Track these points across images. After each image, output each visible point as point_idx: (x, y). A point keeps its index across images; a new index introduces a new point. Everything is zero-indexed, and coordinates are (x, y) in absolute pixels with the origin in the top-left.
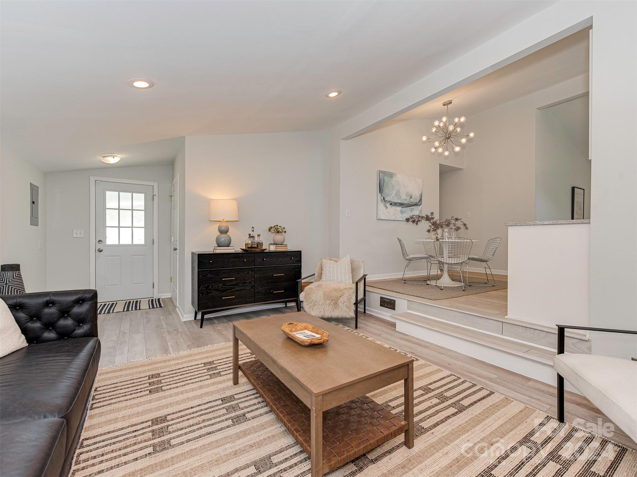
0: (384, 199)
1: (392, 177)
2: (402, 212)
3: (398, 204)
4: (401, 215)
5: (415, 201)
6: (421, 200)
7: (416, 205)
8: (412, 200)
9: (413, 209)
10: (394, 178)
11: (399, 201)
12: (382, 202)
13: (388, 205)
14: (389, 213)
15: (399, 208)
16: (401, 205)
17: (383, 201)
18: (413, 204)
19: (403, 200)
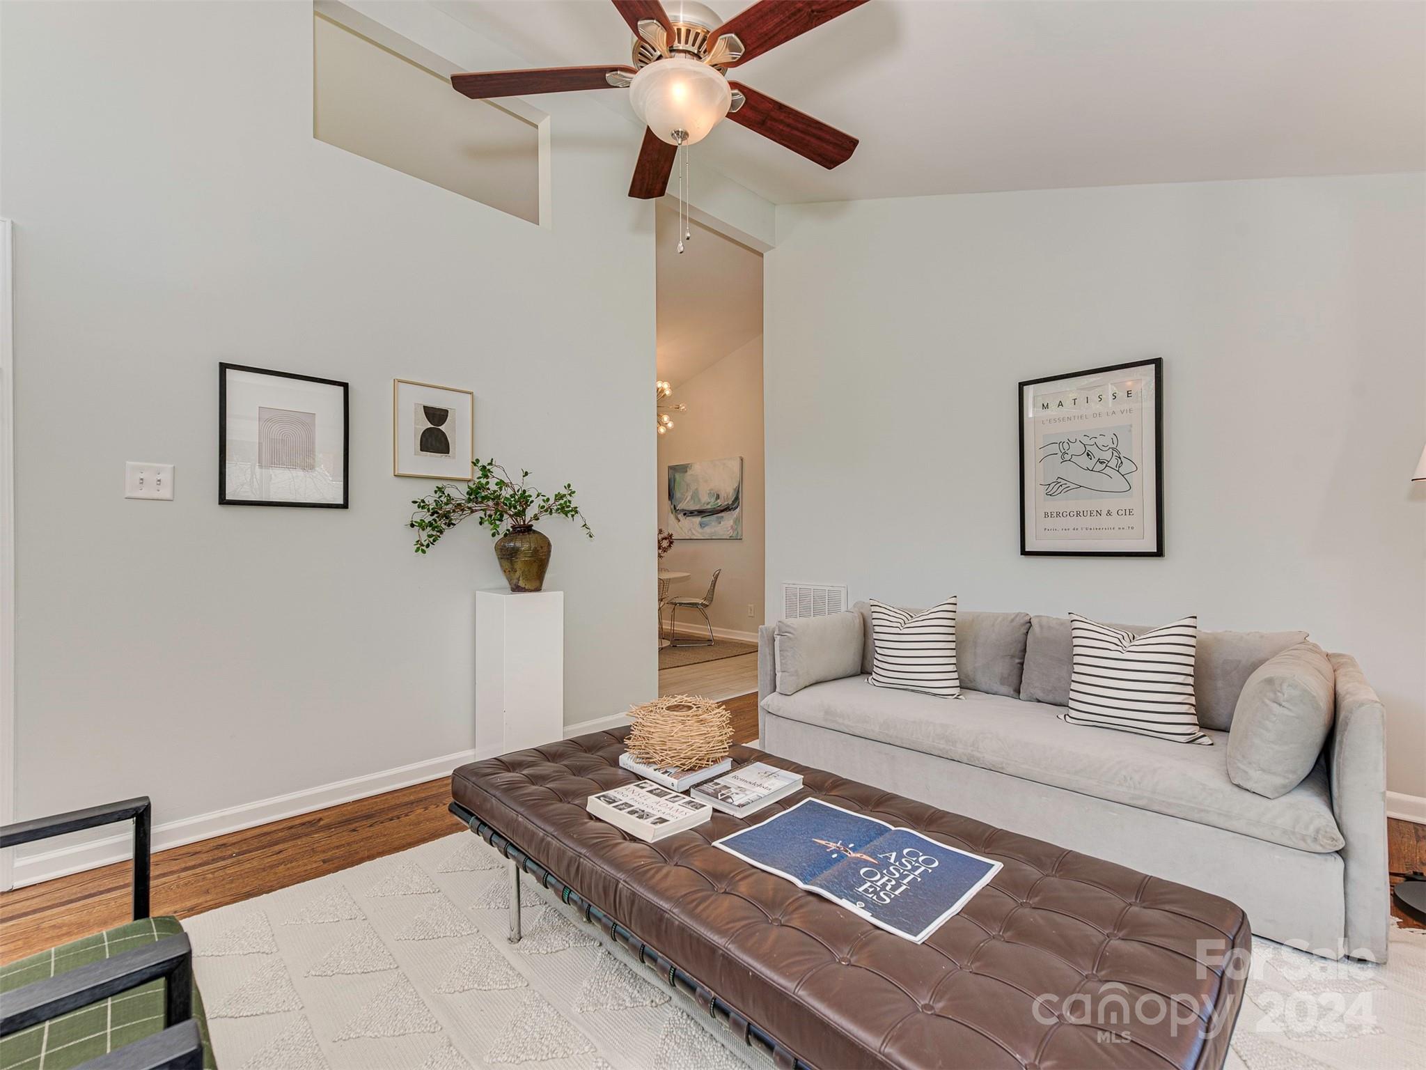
0: (675, 508)
1: (686, 471)
2: (702, 525)
3: (696, 513)
4: (700, 530)
5: (726, 503)
6: (737, 498)
7: (727, 509)
8: (719, 502)
9: (722, 517)
10: (689, 472)
11: (697, 508)
12: (672, 513)
13: (681, 516)
14: (681, 528)
15: (697, 520)
16: (701, 513)
17: (674, 512)
18: (722, 509)
19: (704, 504)
